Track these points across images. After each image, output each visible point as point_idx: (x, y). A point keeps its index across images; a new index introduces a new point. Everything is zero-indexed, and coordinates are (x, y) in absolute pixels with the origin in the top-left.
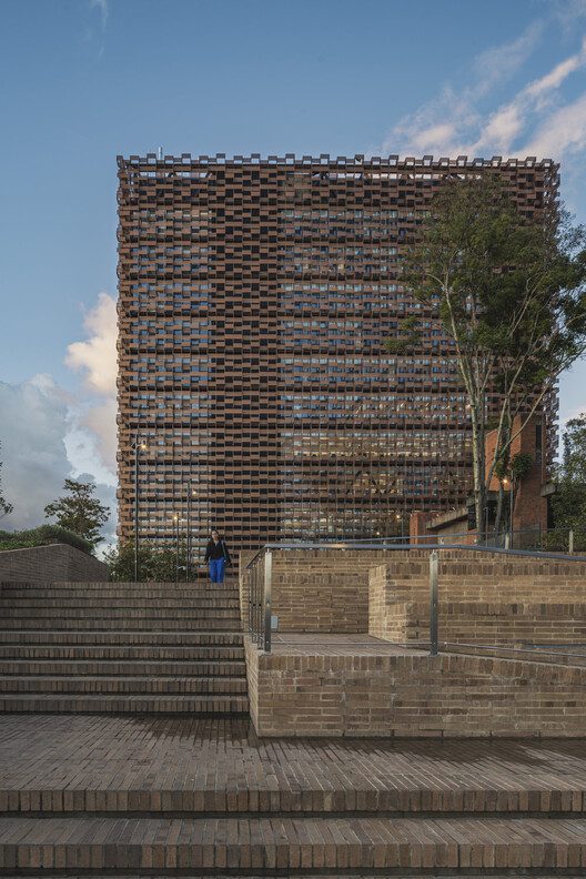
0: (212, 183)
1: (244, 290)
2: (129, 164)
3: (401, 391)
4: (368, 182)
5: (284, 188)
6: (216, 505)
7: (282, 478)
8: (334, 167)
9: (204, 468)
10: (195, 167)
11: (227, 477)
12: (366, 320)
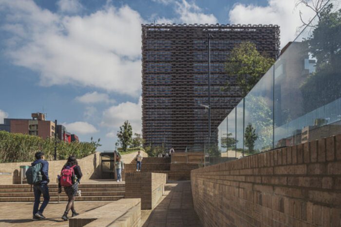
0: (171, 32)
1: (182, 66)
2: (145, 26)
3: (232, 97)
4: (221, 32)
5: (194, 34)
6: (174, 133)
7: (194, 124)
8: (209, 27)
9: (169, 122)
10: (166, 27)
11: (177, 124)
12: (220, 75)
